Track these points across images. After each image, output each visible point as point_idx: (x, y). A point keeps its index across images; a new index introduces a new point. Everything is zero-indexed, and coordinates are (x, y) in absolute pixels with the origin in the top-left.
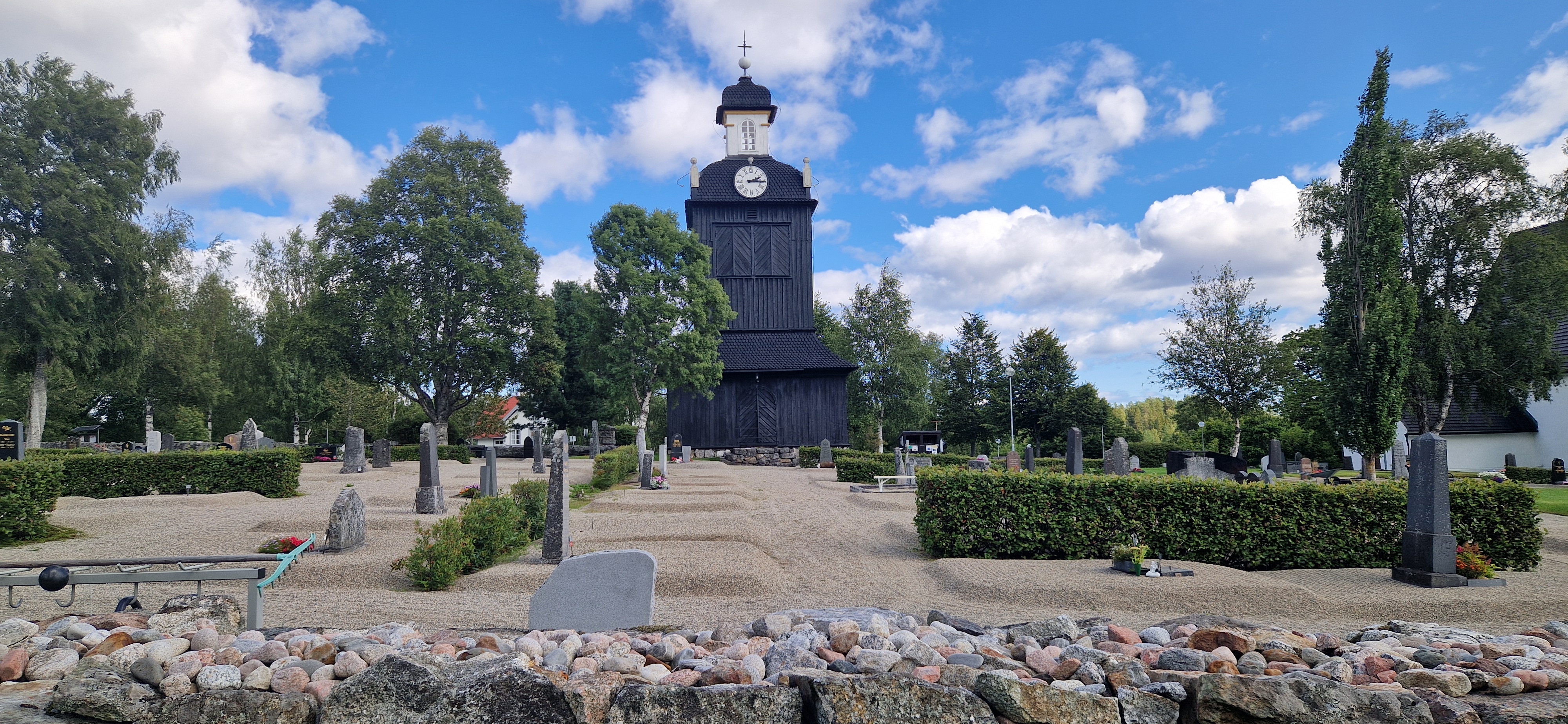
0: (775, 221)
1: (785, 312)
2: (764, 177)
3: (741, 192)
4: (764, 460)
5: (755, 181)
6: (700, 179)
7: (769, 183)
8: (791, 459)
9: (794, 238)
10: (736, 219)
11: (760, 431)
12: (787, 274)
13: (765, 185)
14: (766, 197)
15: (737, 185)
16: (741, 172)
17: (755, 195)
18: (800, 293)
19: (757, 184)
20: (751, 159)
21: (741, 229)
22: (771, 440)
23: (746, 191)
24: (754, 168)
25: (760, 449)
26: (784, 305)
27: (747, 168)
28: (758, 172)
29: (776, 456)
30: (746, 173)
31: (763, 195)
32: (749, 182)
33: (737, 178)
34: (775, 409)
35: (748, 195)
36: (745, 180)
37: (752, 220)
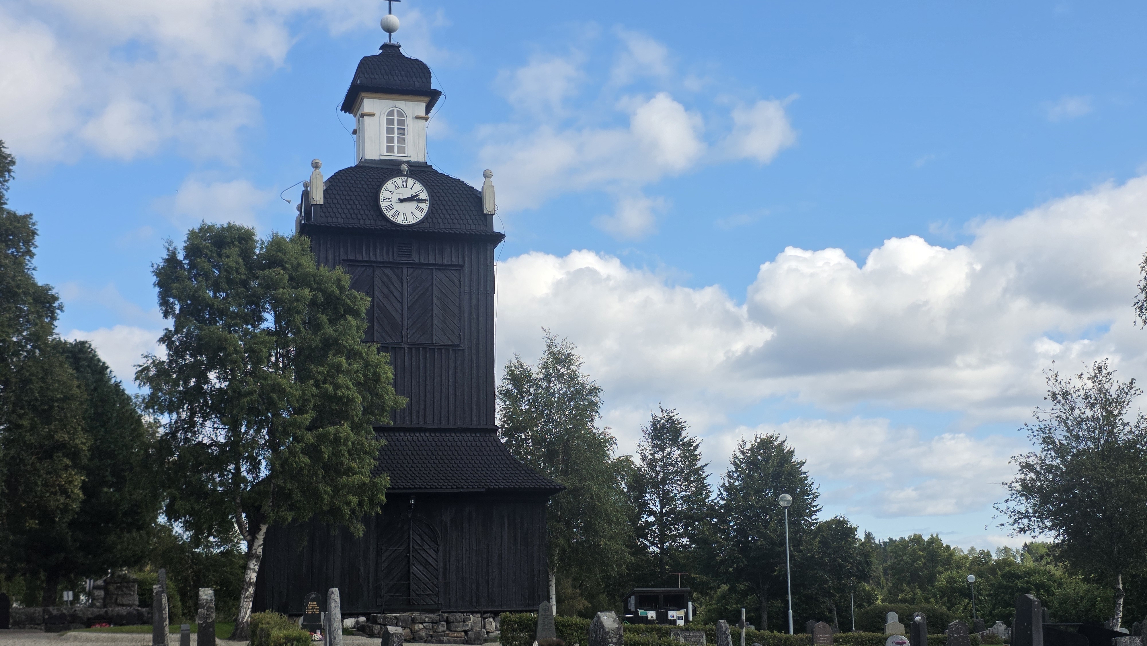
0: (439, 262)
1: (451, 400)
2: (424, 195)
3: (389, 214)
4: (423, 634)
5: (412, 199)
6: (326, 192)
7: (431, 206)
8: (466, 632)
9: (467, 288)
10: (379, 255)
11: (413, 586)
12: (456, 342)
13: (425, 206)
14: (427, 225)
15: (383, 204)
16: (389, 185)
17: (411, 220)
18: (474, 372)
19: (414, 204)
20: (405, 167)
21: (388, 271)
22: (429, 601)
23: (397, 213)
24: (411, 181)
25: (416, 614)
26: (451, 391)
27: (399, 180)
28: (414, 187)
29: (442, 627)
30: (397, 187)
31: (422, 221)
32: (402, 201)
33: (384, 194)
34: (437, 552)
35: (399, 220)
36: (395, 197)
37: (404, 259)
